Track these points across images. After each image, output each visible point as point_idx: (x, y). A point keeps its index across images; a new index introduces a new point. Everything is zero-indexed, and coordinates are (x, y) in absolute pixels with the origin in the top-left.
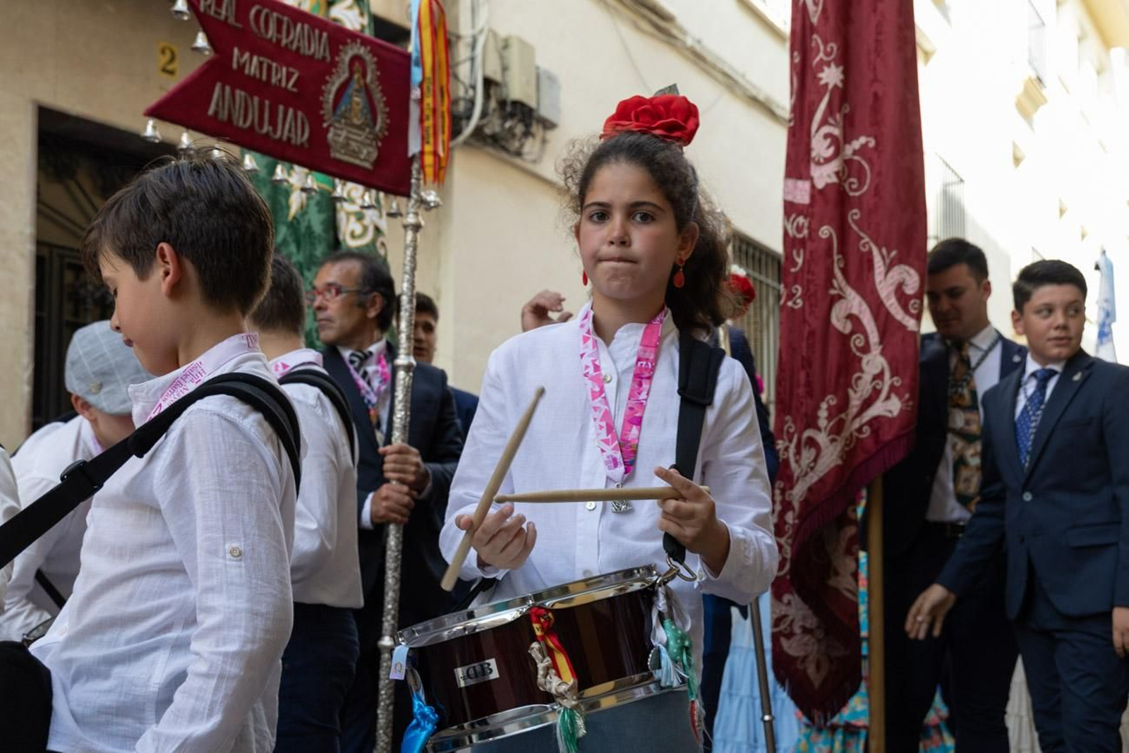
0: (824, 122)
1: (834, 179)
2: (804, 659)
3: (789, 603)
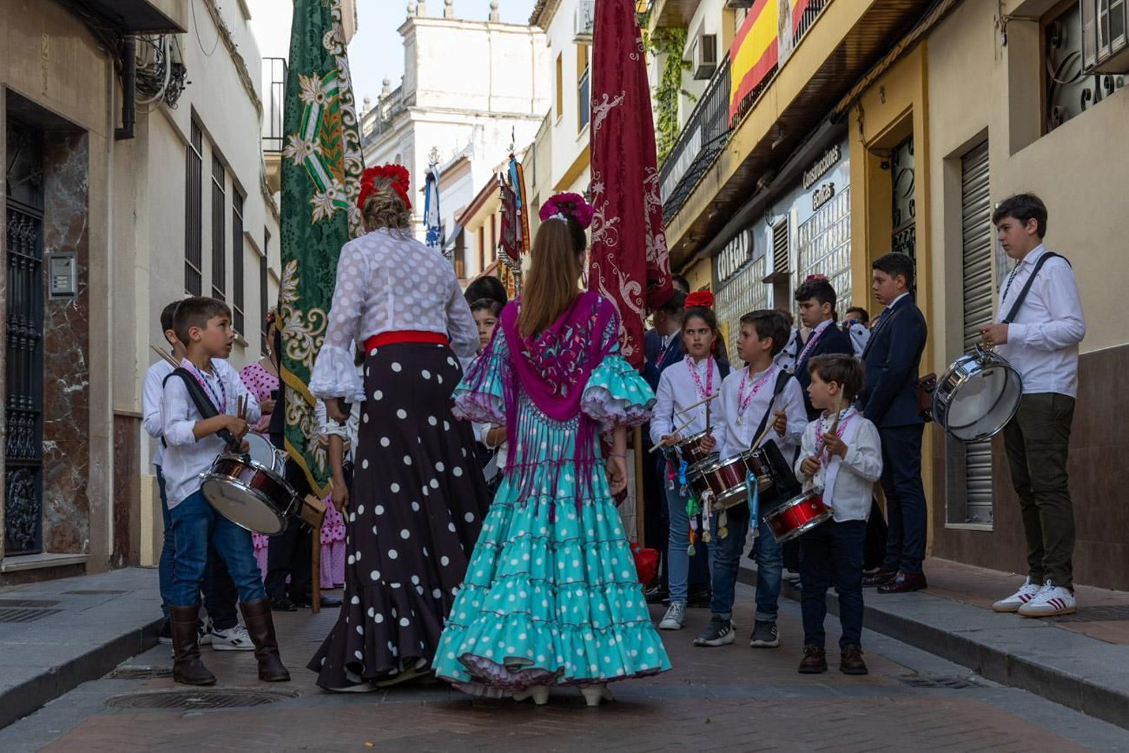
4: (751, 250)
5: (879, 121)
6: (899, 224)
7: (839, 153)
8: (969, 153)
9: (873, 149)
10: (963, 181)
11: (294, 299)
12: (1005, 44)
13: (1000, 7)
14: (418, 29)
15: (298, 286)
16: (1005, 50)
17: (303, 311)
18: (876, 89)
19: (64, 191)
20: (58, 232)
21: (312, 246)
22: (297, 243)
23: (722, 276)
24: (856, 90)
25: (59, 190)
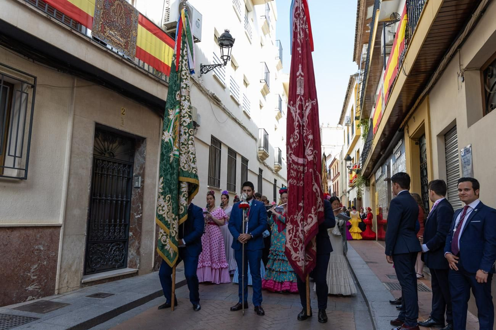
0: (309, 147)
1: (312, 159)
2: (302, 267)
3: (299, 253)
4: (382, 172)
5: (413, 128)
6: (422, 162)
7: (402, 141)
8: (447, 133)
9: (412, 138)
10: (445, 144)
11: (162, 191)
12: (463, 81)
13: (460, 66)
14: (322, 130)
15: (163, 186)
16: (464, 84)
17: (164, 196)
18: (412, 118)
19: (139, 156)
20: (137, 169)
21: (169, 172)
22: (163, 171)
23: (376, 179)
24: (405, 120)
25: (138, 156)
